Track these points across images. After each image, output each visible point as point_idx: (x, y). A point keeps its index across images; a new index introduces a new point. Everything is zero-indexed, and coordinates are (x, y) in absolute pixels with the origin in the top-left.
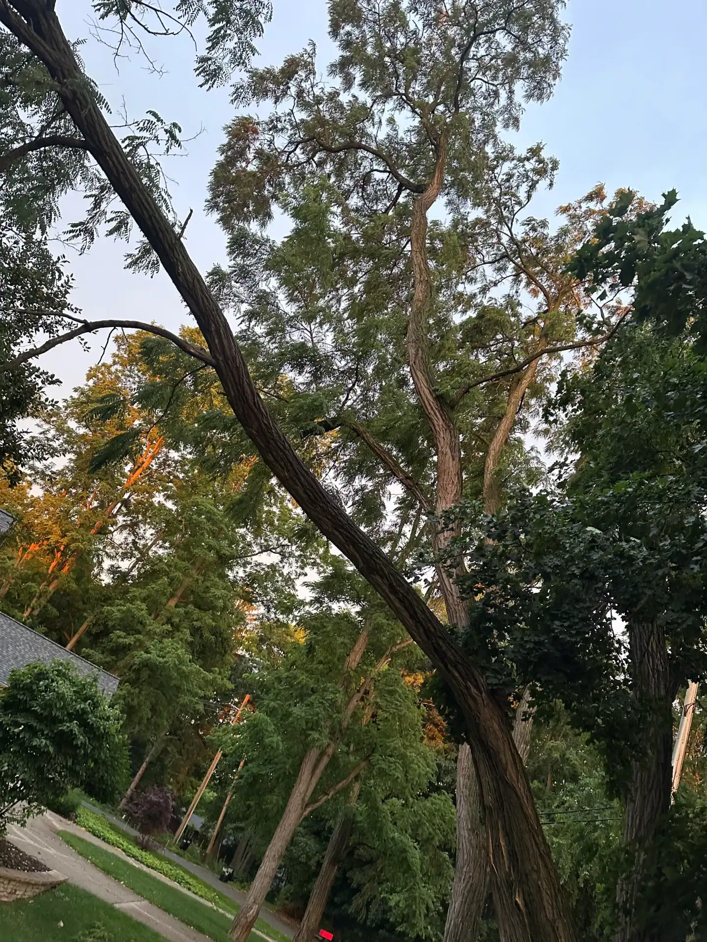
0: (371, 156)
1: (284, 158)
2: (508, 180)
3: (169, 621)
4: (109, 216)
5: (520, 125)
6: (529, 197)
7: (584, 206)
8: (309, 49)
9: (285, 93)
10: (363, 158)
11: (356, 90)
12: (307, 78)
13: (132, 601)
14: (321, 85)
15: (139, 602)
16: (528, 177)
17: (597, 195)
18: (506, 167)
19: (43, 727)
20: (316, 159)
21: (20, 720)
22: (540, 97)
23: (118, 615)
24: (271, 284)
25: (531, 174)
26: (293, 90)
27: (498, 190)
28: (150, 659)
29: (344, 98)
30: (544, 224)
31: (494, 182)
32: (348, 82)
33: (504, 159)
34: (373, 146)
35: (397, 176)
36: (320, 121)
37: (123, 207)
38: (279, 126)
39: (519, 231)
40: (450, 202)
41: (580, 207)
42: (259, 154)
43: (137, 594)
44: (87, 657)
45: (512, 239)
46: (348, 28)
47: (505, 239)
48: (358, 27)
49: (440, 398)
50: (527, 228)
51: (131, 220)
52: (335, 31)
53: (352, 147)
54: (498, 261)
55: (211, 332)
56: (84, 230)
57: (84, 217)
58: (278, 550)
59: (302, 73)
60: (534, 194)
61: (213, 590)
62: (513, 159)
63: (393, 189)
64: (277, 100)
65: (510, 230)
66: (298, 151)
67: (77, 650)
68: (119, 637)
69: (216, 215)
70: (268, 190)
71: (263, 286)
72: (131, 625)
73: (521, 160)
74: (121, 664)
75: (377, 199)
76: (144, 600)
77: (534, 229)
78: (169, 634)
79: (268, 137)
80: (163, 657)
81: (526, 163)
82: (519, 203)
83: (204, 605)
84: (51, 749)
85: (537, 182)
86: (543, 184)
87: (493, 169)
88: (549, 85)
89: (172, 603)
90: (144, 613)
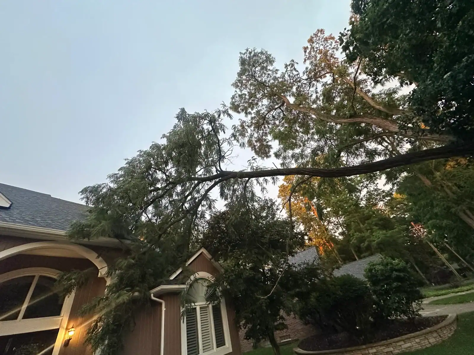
0: (269, 114)
1: (259, 136)
2: (290, 76)
3: (367, 230)
4: (263, 182)
5: (278, 69)
6: (297, 71)
7: (307, 54)
8: (240, 120)
9: (246, 130)
10: (268, 116)
11: (252, 112)
12: (246, 123)
13: (353, 235)
14: (248, 121)
15: (355, 234)
16: (292, 70)
17: (305, 49)
18: (286, 76)
19: (390, 281)
20: (263, 128)
21: (382, 284)
22: (274, 61)
23: (355, 241)
24: (290, 153)
25: (291, 69)
26: (247, 127)
27: (291, 80)
28: (377, 242)
29: (253, 115)
30: (307, 68)
31: (289, 81)
32: (250, 113)
33: (284, 76)
34: (267, 112)
35: (277, 108)
36: (255, 124)
37: (262, 178)
38: (253, 134)
39: (305, 77)
40: (290, 96)
41: (307, 55)
42: (256, 141)
43: (352, 233)
44: (365, 257)
45: (306, 80)
46: (240, 109)
47: (305, 82)
48: (240, 107)
49: (351, 117)
50: (306, 74)
51: (266, 178)
52: (239, 112)
53: (264, 118)
54: (310, 86)
55: (303, 173)
56: (263, 189)
57: (260, 188)
58: (363, 188)
59: (244, 124)
60: (297, 70)
61: (365, 213)
62: (285, 73)
63: (279, 110)
64: (247, 132)
65: (303, 80)
66: (260, 132)
67: (360, 258)
68: (364, 245)
69: (265, 158)
70: (265, 143)
71: (290, 155)
72: (362, 240)
73: (286, 71)
74: (373, 250)
75: (279, 116)
76: (355, 232)
77: (307, 72)
78: (372, 232)
79: (254, 138)
80: (379, 238)
81: (288, 70)
82: (298, 75)
83: (369, 217)
84: (400, 284)
85: (294, 67)
86: (296, 66)
87: (285, 80)
88: (272, 58)
89: (362, 226)
90: (360, 234)
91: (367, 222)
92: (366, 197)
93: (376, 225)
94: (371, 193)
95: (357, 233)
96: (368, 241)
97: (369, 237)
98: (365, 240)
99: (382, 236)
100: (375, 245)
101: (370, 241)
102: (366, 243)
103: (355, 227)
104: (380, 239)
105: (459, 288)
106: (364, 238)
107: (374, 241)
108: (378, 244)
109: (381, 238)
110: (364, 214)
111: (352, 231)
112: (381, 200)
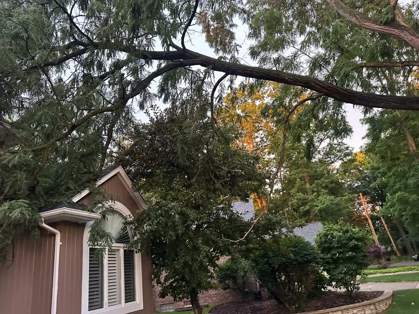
3: (313, 192)
19: (344, 249)
21: (335, 252)
61: (318, 170)
68: (303, 209)
72: (303, 202)
76: (298, 192)
78: (318, 196)
90: (303, 195)
91: (316, 181)
92: (325, 150)
93: (326, 187)
94: (333, 147)
95: (301, 194)
96: (310, 205)
97: (313, 200)
98: (307, 203)
99: (328, 203)
100: (316, 212)
101: (312, 207)
102: (307, 207)
103: (299, 186)
104: (324, 205)
105: (387, 269)
106: (306, 201)
107: (318, 206)
108: (320, 211)
109: (326, 204)
110: (316, 171)
111: (294, 189)
112: (341, 159)
